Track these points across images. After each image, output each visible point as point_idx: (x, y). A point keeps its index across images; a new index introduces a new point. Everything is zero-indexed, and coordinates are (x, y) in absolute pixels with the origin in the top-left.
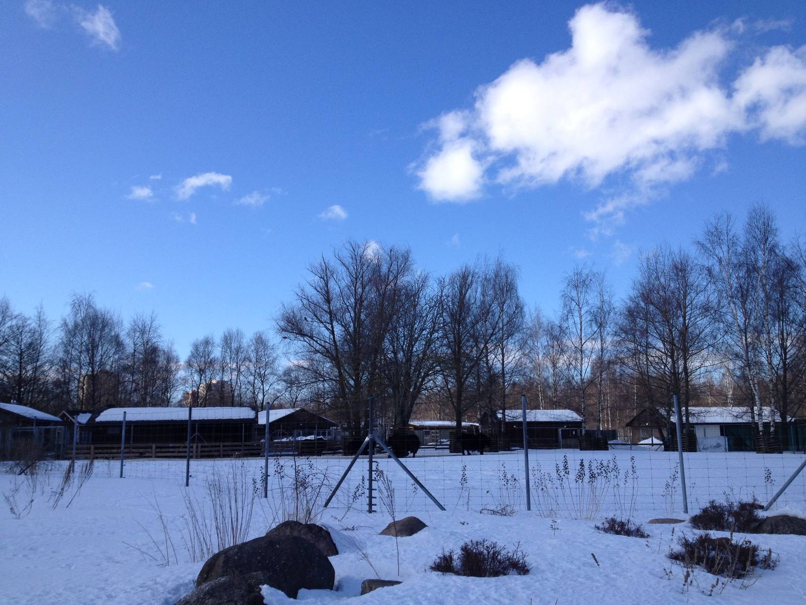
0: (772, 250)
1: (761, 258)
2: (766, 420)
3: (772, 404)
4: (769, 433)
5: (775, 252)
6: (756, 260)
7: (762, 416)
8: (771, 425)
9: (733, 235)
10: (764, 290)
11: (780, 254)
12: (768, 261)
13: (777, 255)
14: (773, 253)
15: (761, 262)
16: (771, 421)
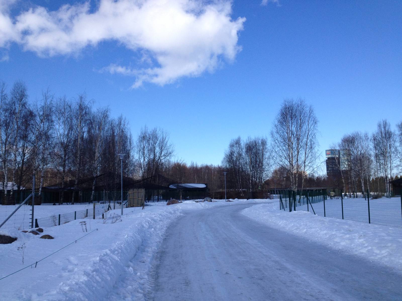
0: (24, 105)
1: (18, 108)
2: (9, 188)
3: (13, 181)
4: (10, 195)
5: (25, 107)
6: (15, 109)
7: (7, 187)
8: (11, 191)
9: (5, 94)
10: (17, 125)
11: (27, 108)
12: (21, 110)
13: (26, 108)
14: (24, 107)
15: (17, 110)
16: (11, 189)
